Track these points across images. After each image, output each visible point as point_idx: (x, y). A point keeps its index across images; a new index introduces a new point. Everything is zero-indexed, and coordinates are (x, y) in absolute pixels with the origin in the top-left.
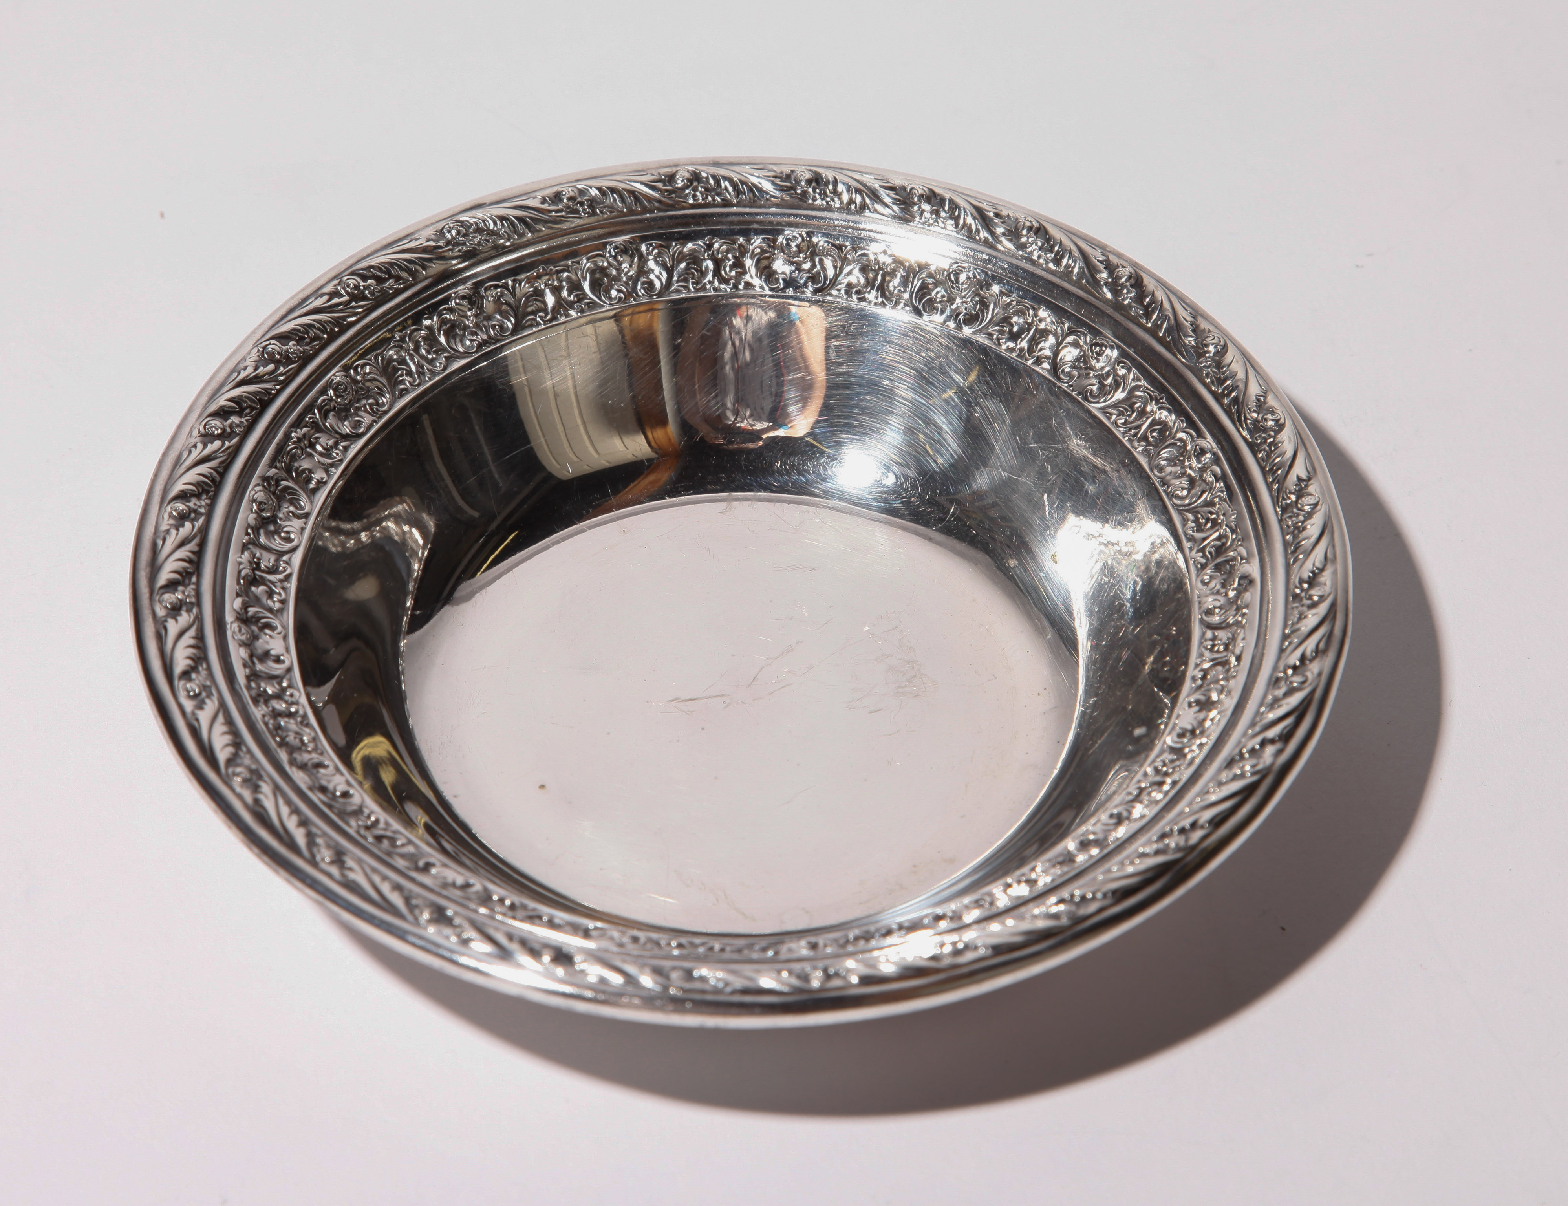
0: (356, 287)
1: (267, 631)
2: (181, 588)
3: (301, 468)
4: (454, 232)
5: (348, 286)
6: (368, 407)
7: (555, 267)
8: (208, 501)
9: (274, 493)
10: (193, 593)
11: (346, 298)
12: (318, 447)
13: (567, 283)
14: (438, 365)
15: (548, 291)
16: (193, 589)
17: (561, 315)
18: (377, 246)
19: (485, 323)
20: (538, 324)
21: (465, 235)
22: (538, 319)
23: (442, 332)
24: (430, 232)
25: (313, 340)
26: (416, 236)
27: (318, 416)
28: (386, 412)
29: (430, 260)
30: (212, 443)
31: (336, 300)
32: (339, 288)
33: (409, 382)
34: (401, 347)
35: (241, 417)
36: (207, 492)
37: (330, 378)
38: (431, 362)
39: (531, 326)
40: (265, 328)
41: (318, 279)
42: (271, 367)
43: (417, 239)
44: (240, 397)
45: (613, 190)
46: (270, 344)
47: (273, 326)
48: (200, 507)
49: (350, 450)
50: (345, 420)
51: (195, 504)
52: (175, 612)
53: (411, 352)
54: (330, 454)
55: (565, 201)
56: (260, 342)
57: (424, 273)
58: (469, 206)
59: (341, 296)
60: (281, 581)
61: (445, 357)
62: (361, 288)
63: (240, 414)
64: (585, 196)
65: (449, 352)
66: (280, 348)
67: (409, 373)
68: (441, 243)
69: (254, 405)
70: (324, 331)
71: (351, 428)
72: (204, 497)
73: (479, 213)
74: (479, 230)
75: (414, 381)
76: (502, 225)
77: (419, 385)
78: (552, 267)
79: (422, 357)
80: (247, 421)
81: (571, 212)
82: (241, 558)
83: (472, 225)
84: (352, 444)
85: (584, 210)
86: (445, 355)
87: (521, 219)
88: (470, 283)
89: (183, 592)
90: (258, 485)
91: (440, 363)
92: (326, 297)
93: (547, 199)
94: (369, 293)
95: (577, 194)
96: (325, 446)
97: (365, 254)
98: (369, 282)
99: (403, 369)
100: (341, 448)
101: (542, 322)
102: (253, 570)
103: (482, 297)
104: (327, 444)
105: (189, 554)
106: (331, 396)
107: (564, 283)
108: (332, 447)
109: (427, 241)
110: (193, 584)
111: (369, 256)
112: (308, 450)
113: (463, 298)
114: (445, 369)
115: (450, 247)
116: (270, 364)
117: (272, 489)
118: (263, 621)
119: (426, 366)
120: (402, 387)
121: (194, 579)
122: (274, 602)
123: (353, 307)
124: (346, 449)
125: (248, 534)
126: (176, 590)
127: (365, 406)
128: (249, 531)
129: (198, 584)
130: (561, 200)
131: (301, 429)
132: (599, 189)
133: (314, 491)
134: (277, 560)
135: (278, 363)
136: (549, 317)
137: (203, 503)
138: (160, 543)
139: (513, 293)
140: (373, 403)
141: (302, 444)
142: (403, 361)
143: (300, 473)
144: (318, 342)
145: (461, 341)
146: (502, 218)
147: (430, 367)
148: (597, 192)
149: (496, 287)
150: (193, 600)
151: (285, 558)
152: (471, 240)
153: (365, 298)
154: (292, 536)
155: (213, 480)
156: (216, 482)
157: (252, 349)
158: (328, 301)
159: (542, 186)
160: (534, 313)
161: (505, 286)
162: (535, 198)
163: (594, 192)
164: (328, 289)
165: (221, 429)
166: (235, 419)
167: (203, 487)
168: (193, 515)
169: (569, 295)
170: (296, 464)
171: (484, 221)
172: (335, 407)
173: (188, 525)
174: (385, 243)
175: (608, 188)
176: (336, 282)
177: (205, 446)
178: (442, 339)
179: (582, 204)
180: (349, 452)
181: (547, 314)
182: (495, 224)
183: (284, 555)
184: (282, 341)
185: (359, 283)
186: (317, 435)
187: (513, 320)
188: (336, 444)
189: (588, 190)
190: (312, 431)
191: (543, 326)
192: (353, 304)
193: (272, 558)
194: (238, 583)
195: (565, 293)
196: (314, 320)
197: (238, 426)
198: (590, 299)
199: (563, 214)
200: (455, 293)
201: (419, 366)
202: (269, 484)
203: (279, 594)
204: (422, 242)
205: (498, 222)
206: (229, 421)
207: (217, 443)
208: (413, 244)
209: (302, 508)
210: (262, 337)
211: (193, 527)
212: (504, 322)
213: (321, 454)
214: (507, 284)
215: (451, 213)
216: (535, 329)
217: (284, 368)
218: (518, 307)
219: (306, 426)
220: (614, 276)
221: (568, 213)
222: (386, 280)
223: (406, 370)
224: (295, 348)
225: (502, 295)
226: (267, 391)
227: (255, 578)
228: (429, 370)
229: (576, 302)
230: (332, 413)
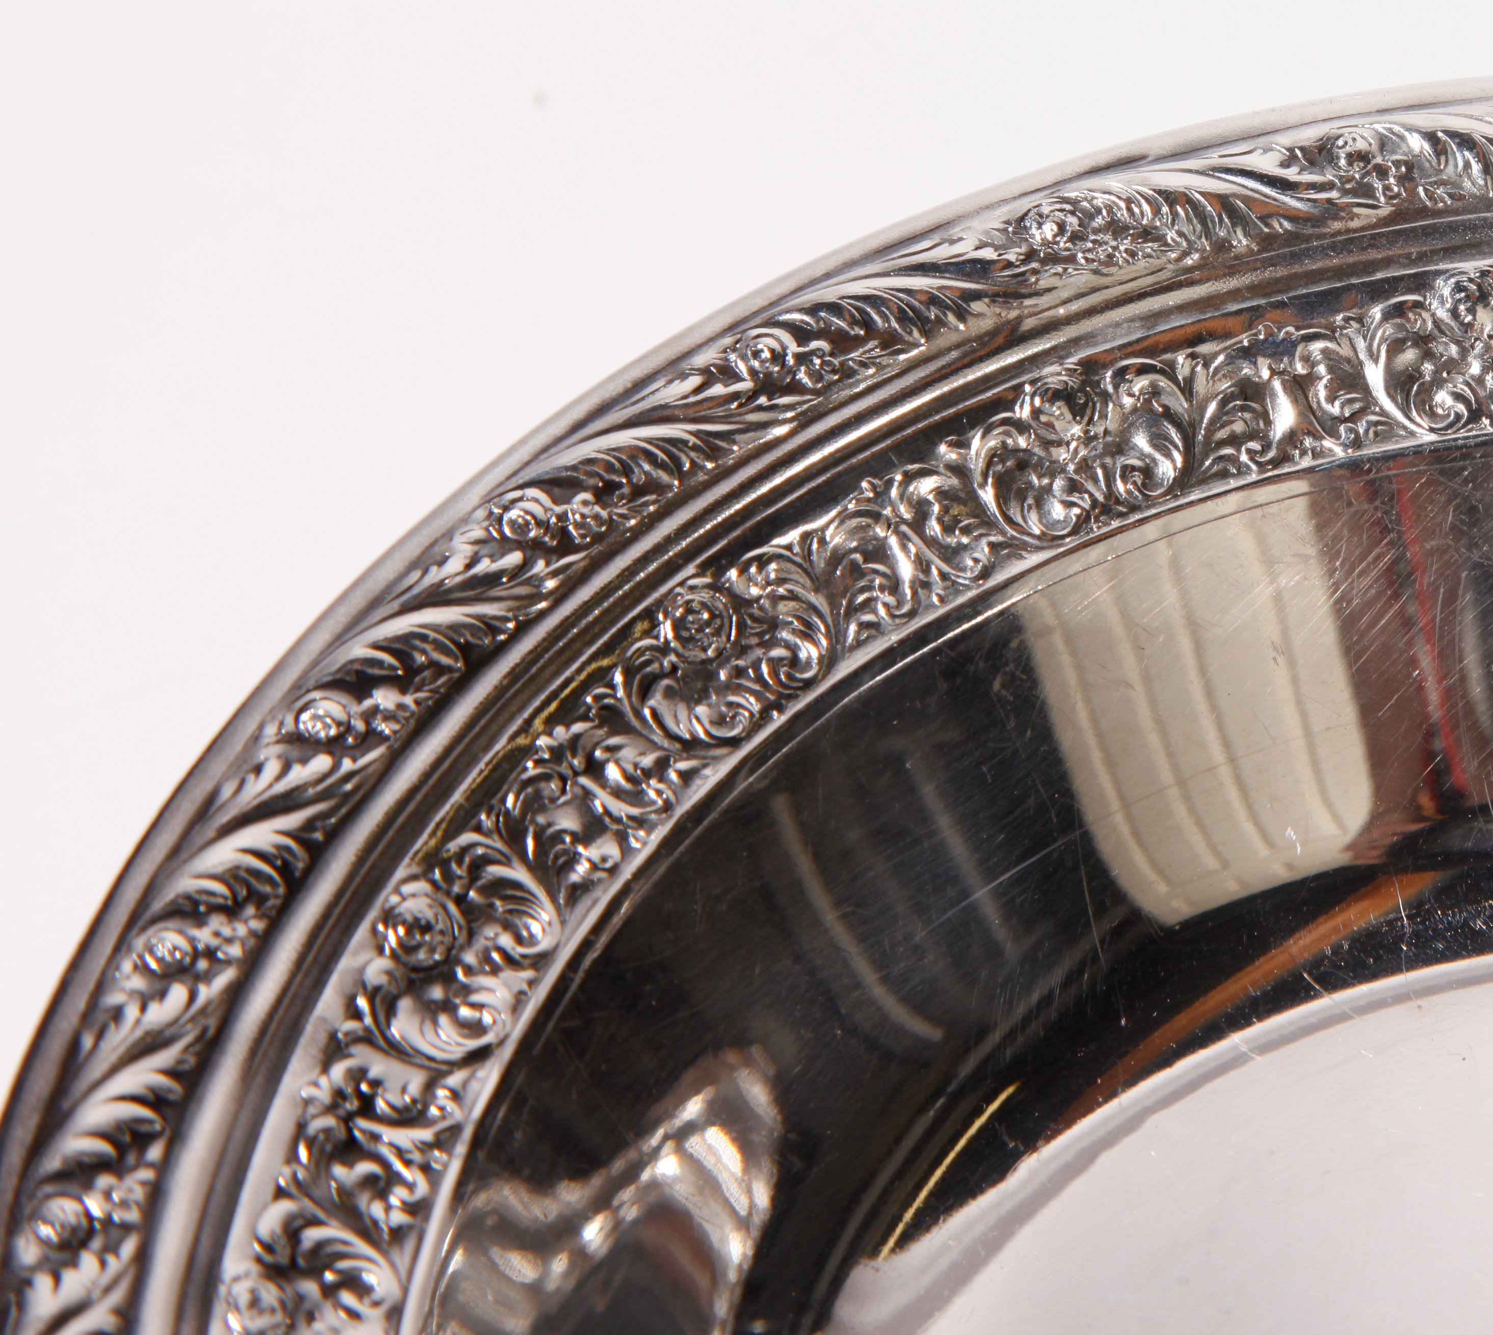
0: (778, 357)
1: (347, 1298)
2: (104, 1181)
3: (551, 830)
4: (1049, 230)
5: (756, 354)
6: (765, 669)
7: (1298, 328)
8: (257, 925)
9: (460, 900)
10: (139, 1194)
11: (746, 385)
12: (613, 772)
13: (1330, 370)
14: (970, 563)
15: (1277, 385)
16: (143, 1183)
17: (1303, 453)
18: (855, 253)
19: (1108, 460)
20: (1242, 470)
21: (1075, 238)
22: (1244, 458)
23: (990, 480)
24: (994, 221)
25: (639, 491)
26: (955, 232)
27: (620, 693)
28: (808, 684)
29: (976, 296)
30: (304, 761)
31: (718, 390)
32: (733, 357)
33: (886, 605)
34: (876, 517)
35: (403, 691)
36: (260, 900)
37: (671, 591)
38: (951, 554)
39: (1224, 475)
40: (524, 454)
41: (691, 330)
42: (514, 558)
43: (952, 242)
44: (407, 638)
45: (1466, 141)
46: (521, 499)
47: (545, 449)
48: (229, 941)
49: (698, 781)
50: (698, 702)
51: (217, 934)
52: (65, 1255)
53: (904, 528)
54: (642, 792)
55: (1343, 162)
56: (501, 490)
57: (962, 327)
58: (1102, 160)
59: (739, 378)
60: (424, 1148)
61: (992, 545)
62: (790, 361)
63: (403, 684)
64: (1394, 152)
65: (1003, 533)
66: (546, 510)
67: (893, 585)
68: (1011, 256)
69: (445, 660)
70: (675, 467)
71: (712, 723)
72: (250, 910)
73: (1116, 182)
74: (1116, 228)
75: (900, 604)
76: (1175, 215)
77: (912, 614)
78: (1291, 329)
79: (931, 542)
80: (417, 702)
81: (1354, 192)
82: (316, 1084)
83: (1099, 211)
84: (705, 766)
85: (1387, 188)
86: (992, 539)
87: (1224, 202)
88: (1074, 359)
89: (107, 1195)
90: (413, 878)
91: (976, 561)
92: (695, 381)
93: (1298, 152)
94: (810, 374)
95: (1375, 148)
96: (630, 768)
97: (819, 272)
98: (814, 344)
99: (876, 572)
100: (673, 776)
101: (1254, 467)
102: (347, 1120)
103: (1105, 397)
104: (636, 766)
105: (163, 1081)
106: (667, 642)
107: (1322, 369)
108: (648, 774)
109: (977, 249)
110: (151, 1165)
111: (828, 276)
112: (584, 780)
113: (1056, 396)
114: (985, 574)
115: (1034, 265)
116: (511, 550)
117: (456, 889)
118: (343, 1265)
119: (937, 565)
120: (868, 617)
121: (155, 1152)
122: (388, 1208)
123: (760, 408)
124: (687, 777)
125: (357, 1015)
126: (88, 1186)
127: (756, 666)
128: (362, 1003)
129: (165, 1167)
130: (1332, 160)
131: (568, 726)
132: (1431, 137)
133: (578, 892)
134: (429, 1087)
135: (534, 549)
136: (1271, 454)
137: (241, 930)
138: (88, 1041)
139: (1187, 388)
140: (781, 659)
141: (564, 769)
142: (879, 552)
143: (546, 840)
144: (654, 497)
145: (1040, 504)
146: (1171, 197)
147: (946, 568)
148: (1427, 147)
149: (1143, 370)
150: (133, 1216)
151: (455, 1079)
152: (1089, 250)
153: (795, 388)
154: (487, 1018)
155: (285, 870)
156: (292, 873)
157: (475, 509)
158: (698, 390)
159: (1293, 119)
160: (1235, 441)
161: (1169, 372)
162: (1266, 150)
163: (1417, 143)
164: (707, 357)
165: (339, 724)
166: (385, 698)
167: (249, 887)
168: (202, 965)
169: (1331, 399)
170: (541, 819)
171: (1129, 201)
172: (674, 668)
173: (178, 993)
174: (875, 244)
175: (1452, 134)
176: (728, 341)
177: (286, 768)
178: (988, 495)
179: (1382, 172)
180: (694, 787)
181: (1266, 448)
182: (1157, 212)
183: (449, 1073)
184: (557, 491)
185: (784, 348)
186: (614, 741)
187: (1178, 458)
188: (662, 766)
189: (1402, 138)
190: (601, 732)
191: (1254, 477)
192: (763, 400)
193: (416, 1081)
194: (292, 1157)
195: (1321, 391)
196: (649, 441)
197: (389, 717)
198: (1383, 413)
199: (1334, 194)
200: (1033, 382)
201: (922, 565)
202: (448, 877)
203: (411, 1187)
204: (966, 248)
205: (1165, 209)
206: (368, 703)
207: (321, 763)
208: (942, 253)
209: (532, 940)
210: (509, 478)
211: (193, 996)
212: (1154, 460)
213: (618, 793)
214: (1172, 365)
215: (1049, 179)
216: (1233, 483)
217: (548, 564)
218: (1194, 425)
219: (585, 718)
220: (1451, 360)
221: (1345, 192)
222: (858, 341)
223: (884, 575)
224: (586, 510)
225: (1155, 392)
226: (490, 626)
227: (352, 1139)
228: (944, 576)
229: (1346, 420)
230: (666, 682)
